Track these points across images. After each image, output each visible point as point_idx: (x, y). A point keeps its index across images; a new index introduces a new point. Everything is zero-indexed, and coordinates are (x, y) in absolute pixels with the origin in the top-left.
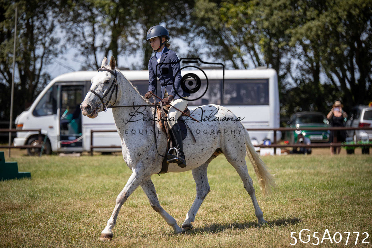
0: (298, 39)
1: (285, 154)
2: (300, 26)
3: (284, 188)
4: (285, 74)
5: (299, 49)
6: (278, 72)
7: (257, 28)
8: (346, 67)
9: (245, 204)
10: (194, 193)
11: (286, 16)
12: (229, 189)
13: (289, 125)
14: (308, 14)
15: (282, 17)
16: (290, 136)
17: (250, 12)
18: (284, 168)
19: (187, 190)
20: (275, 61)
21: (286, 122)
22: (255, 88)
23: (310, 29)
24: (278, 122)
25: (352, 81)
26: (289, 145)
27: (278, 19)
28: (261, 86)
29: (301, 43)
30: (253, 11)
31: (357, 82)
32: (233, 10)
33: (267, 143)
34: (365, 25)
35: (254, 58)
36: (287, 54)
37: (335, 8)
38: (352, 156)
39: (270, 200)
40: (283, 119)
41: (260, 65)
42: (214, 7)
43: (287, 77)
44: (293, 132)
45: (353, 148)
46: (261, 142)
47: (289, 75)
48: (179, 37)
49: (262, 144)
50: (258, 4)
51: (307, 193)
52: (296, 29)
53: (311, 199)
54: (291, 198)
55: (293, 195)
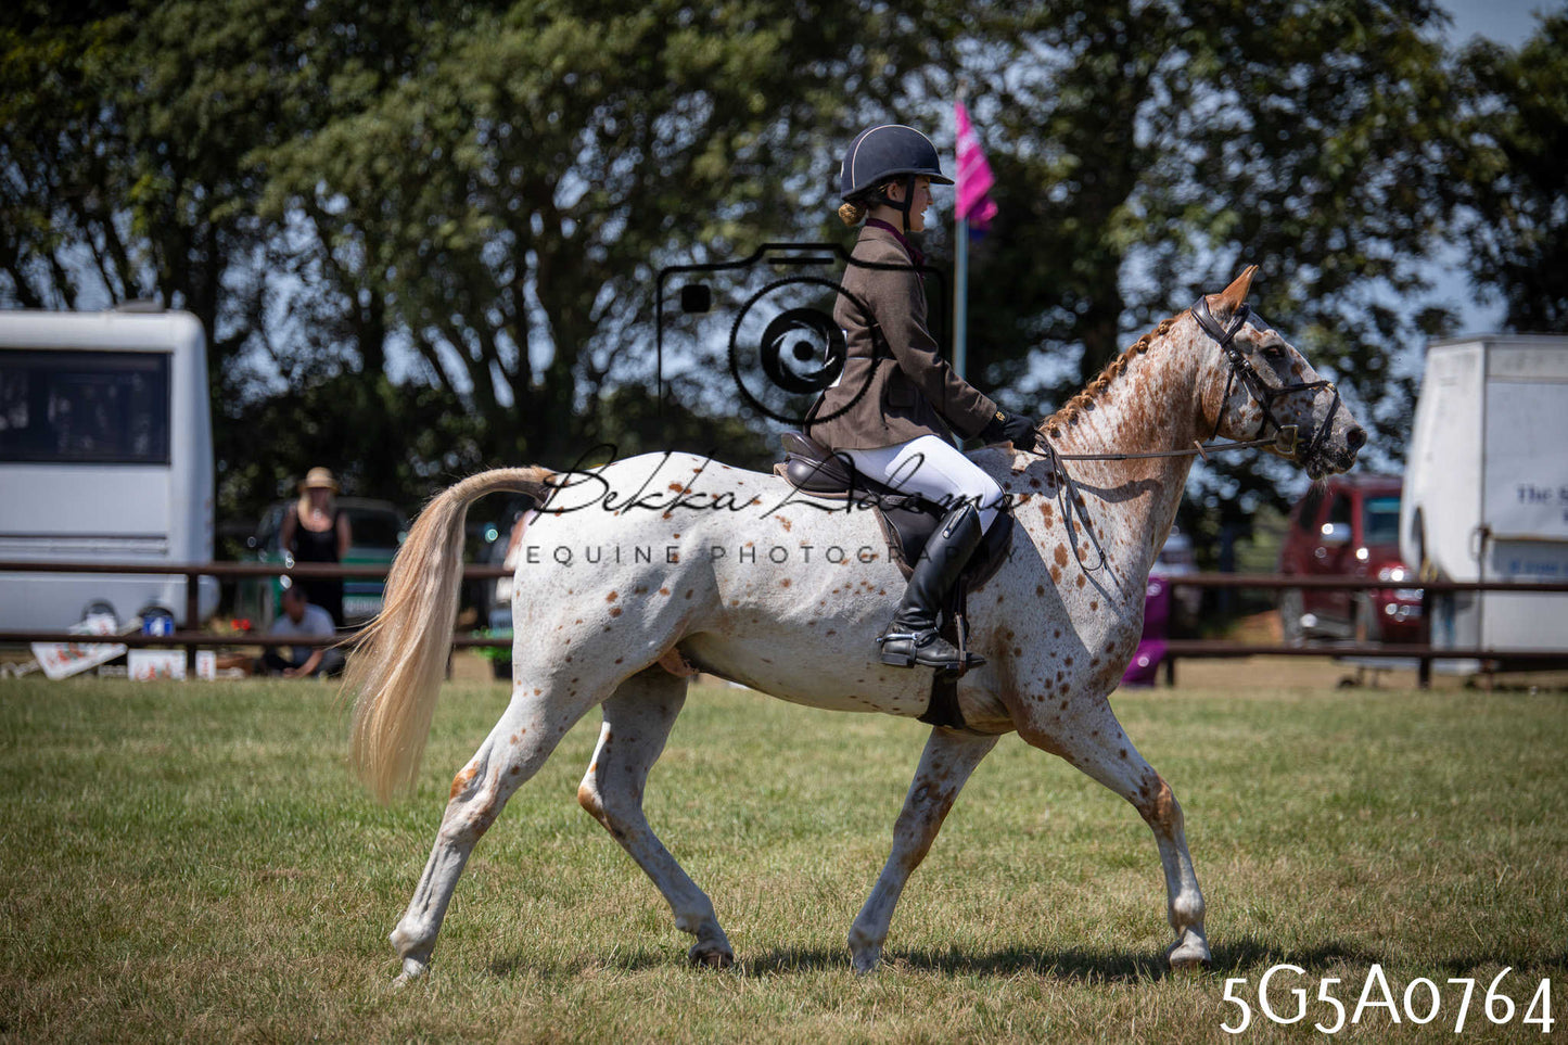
0: (293, 190)
1: (236, 673)
2: (298, 140)
3: (226, 823)
4: (241, 338)
5: (301, 235)
6: (208, 326)
7: (124, 138)
8: (494, 317)
9: (48, 891)
11: (247, 93)
13: (255, 551)
14: (338, 83)
15: (229, 97)
16: (255, 597)
17: (90, 64)
18: (228, 736)
20: (195, 279)
21: (240, 539)
22: (112, 392)
23: (341, 147)
24: (207, 537)
25: (520, 375)
26: (251, 638)
27: (212, 101)
28: (137, 381)
29: (313, 210)
30: (107, 65)
31: (538, 380)
32: (19, 53)
33: (158, 628)
34: (574, 144)
35: (110, 265)
36: (249, 253)
37: (448, 66)
39: (160, 877)
40: (227, 527)
41: (132, 292)
43: (251, 351)
44: (269, 583)
46: (134, 623)
47: (255, 339)
49: (139, 631)
50: (126, 36)
51: (323, 846)
52: (287, 148)
53: (339, 870)
54: (254, 868)
55: (259, 855)
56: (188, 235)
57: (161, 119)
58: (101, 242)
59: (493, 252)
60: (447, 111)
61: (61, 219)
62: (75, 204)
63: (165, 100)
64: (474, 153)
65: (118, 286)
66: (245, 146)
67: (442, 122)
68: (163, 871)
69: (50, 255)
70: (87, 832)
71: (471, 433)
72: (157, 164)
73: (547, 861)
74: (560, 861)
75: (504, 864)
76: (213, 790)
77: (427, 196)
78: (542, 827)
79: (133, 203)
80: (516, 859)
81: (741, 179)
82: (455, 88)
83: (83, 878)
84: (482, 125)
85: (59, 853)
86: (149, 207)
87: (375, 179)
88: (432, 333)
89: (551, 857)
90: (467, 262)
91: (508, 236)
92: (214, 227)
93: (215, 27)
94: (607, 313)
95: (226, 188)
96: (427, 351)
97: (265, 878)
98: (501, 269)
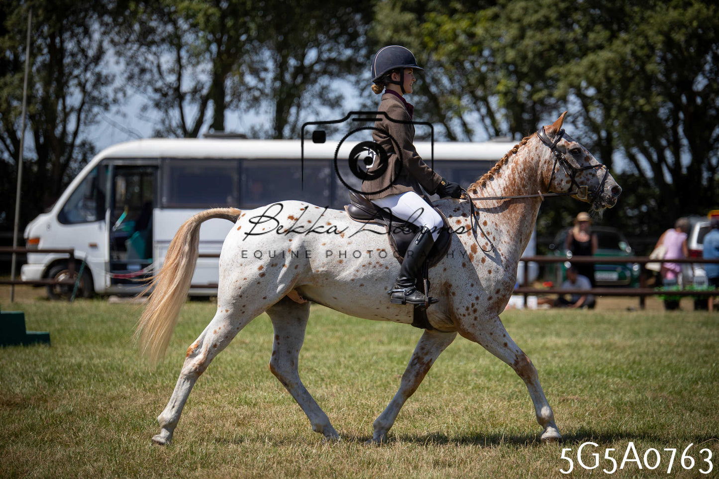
0: (571, 86)
1: (546, 306)
2: (573, 62)
3: (545, 375)
5: (574, 106)
7: (494, 64)
8: (664, 142)
9: (466, 404)
10: (367, 380)
11: (549, 41)
12: (436, 374)
13: (553, 250)
14: (592, 36)
15: (542, 43)
16: (554, 272)
17: (479, 30)
18: (544, 335)
19: (353, 374)
20: (525, 126)
21: (547, 245)
23: (593, 66)
24: (532, 244)
25: (676, 169)
26: (552, 291)
27: (534, 46)
29: (580, 95)
30: (487, 30)
31: (684, 171)
32: (448, 26)
34: (702, 61)
35: (488, 121)
36: (550, 114)
37: (643, 27)
38: (675, 314)
39: (516, 399)
40: (542, 240)
41: (498, 133)
42: (411, 22)
44: (559, 265)
45: (677, 298)
48: (343, 78)
50: (496, 17)
51: (590, 386)
52: (568, 67)
53: (598, 397)
54: (558, 395)
55: (560, 389)
56: (522, 107)
57: (511, 54)
58: (484, 110)
59: (663, 112)
60: (642, 47)
61: (466, 100)
62: (472, 93)
63: (513, 46)
64: (654, 67)
65: (492, 131)
66: (548, 66)
67: (640, 53)
68: (517, 396)
69: (461, 117)
70: (482, 378)
71: (653, 196)
72: (509, 74)
73: (695, 394)
74: (700, 395)
75: (674, 395)
76: (538, 359)
77: (633, 87)
78: (692, 378)
79: (498, 92)
80: (679, 393)
82: (646, 37)
83: (482, 399)
84: (659, 53)
85: (470, 387)
86: (505, 94)
87: (609, 80)
88: (635, 150)
89: (696, 392)
90: (651, 117)
91: (670, 105)
92: (535, 103)
93: (536, 12)
95: (540, 85)
96: (632, 158)
97: (564, 400)
98: (667, 120)
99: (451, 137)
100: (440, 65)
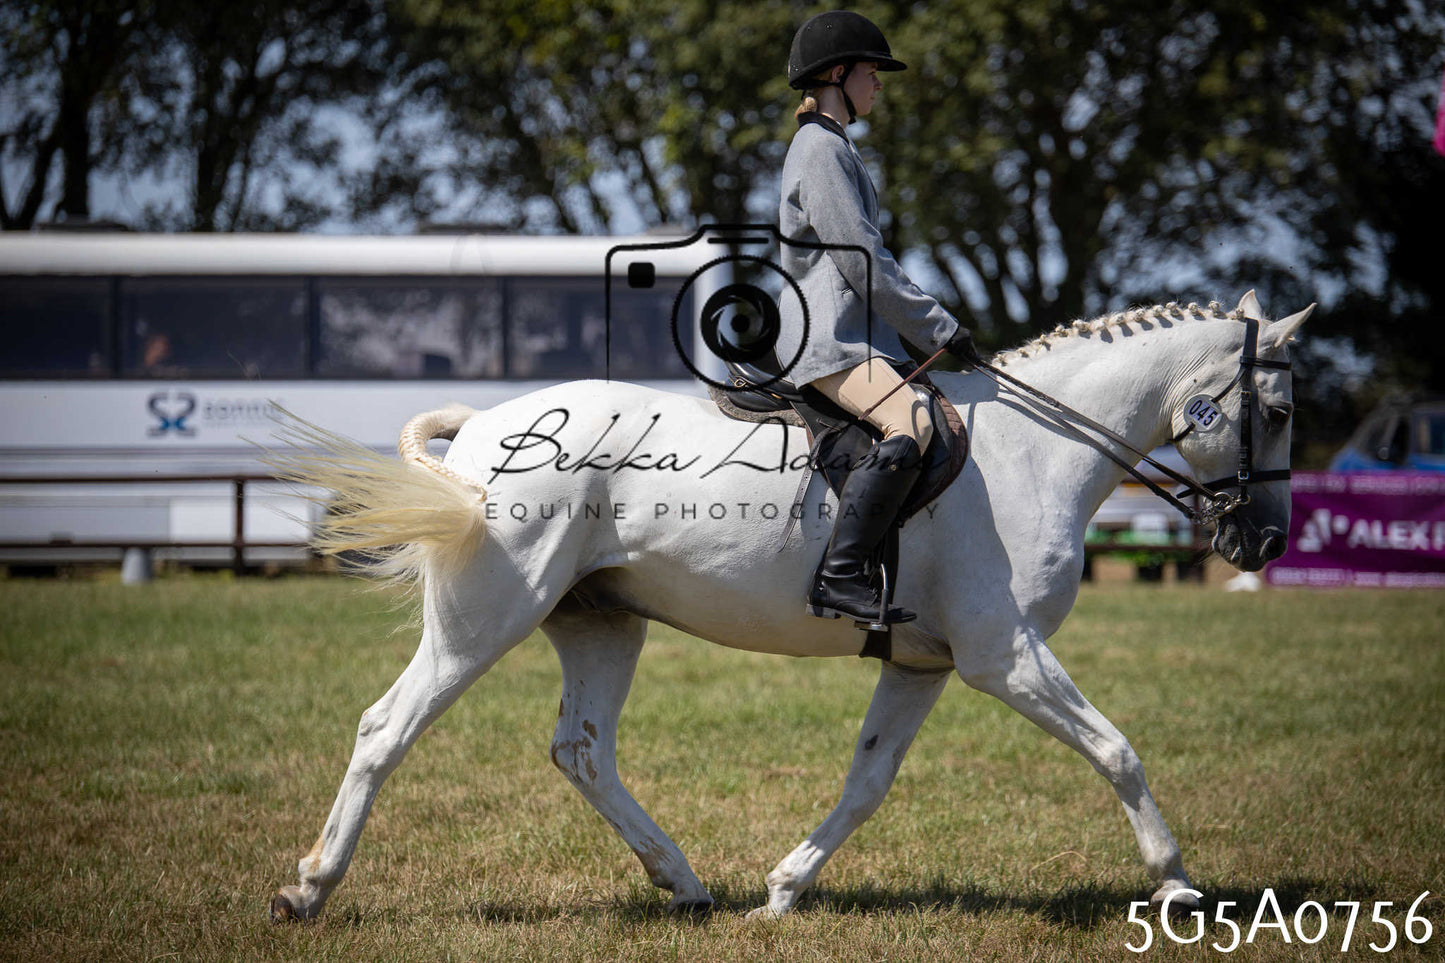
56: (714, 164)
57: (688, 53)
58: (635, 170)
60: (959, 39)
61: (598, 149)
62: (609, 132)
63: (690, 35)
64: (986, 79)
66: (765, 76)
67: (955, 51)
69: (587, 184)
72: (685, 94)
77: (940, 121)
79: (663, 132)
81: (1243, 98)
82: (968, 19)
84: (995, 50)
86: (679, 136)
87: (892, 106)
88: (948, 252)
90: (982, 186)
91: (1020, 157)
92: (740, 153)
94: (1117, 229)
96: (943, 268)
99: (567, 226)
100: (541, 73)
